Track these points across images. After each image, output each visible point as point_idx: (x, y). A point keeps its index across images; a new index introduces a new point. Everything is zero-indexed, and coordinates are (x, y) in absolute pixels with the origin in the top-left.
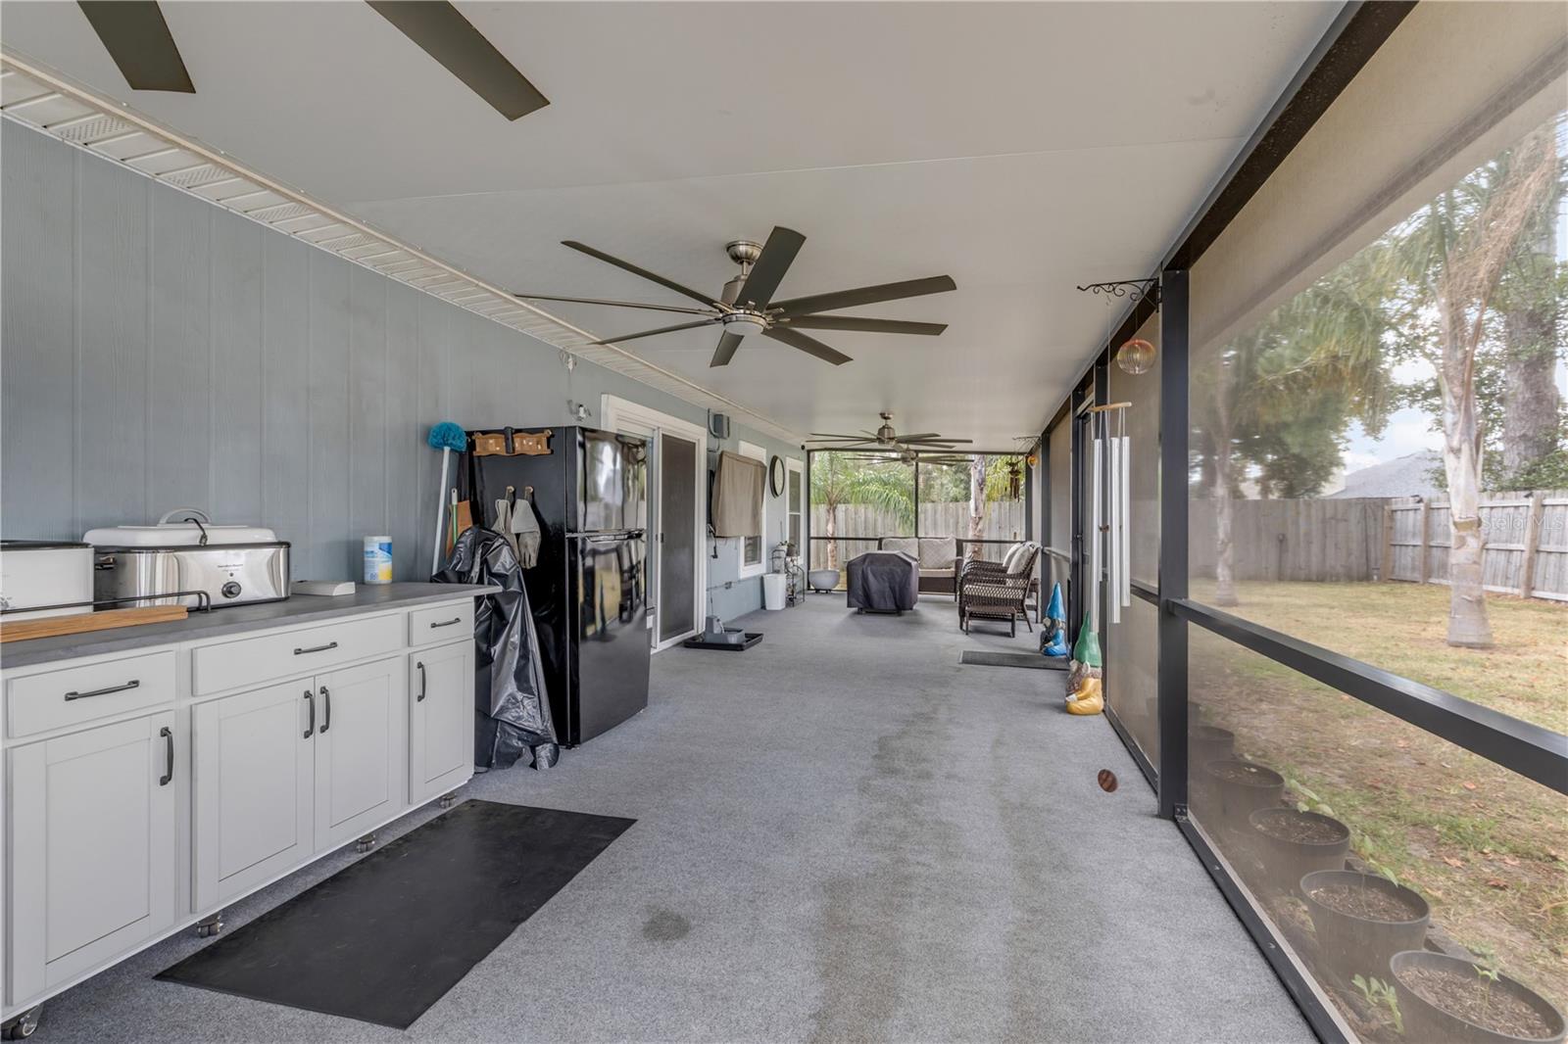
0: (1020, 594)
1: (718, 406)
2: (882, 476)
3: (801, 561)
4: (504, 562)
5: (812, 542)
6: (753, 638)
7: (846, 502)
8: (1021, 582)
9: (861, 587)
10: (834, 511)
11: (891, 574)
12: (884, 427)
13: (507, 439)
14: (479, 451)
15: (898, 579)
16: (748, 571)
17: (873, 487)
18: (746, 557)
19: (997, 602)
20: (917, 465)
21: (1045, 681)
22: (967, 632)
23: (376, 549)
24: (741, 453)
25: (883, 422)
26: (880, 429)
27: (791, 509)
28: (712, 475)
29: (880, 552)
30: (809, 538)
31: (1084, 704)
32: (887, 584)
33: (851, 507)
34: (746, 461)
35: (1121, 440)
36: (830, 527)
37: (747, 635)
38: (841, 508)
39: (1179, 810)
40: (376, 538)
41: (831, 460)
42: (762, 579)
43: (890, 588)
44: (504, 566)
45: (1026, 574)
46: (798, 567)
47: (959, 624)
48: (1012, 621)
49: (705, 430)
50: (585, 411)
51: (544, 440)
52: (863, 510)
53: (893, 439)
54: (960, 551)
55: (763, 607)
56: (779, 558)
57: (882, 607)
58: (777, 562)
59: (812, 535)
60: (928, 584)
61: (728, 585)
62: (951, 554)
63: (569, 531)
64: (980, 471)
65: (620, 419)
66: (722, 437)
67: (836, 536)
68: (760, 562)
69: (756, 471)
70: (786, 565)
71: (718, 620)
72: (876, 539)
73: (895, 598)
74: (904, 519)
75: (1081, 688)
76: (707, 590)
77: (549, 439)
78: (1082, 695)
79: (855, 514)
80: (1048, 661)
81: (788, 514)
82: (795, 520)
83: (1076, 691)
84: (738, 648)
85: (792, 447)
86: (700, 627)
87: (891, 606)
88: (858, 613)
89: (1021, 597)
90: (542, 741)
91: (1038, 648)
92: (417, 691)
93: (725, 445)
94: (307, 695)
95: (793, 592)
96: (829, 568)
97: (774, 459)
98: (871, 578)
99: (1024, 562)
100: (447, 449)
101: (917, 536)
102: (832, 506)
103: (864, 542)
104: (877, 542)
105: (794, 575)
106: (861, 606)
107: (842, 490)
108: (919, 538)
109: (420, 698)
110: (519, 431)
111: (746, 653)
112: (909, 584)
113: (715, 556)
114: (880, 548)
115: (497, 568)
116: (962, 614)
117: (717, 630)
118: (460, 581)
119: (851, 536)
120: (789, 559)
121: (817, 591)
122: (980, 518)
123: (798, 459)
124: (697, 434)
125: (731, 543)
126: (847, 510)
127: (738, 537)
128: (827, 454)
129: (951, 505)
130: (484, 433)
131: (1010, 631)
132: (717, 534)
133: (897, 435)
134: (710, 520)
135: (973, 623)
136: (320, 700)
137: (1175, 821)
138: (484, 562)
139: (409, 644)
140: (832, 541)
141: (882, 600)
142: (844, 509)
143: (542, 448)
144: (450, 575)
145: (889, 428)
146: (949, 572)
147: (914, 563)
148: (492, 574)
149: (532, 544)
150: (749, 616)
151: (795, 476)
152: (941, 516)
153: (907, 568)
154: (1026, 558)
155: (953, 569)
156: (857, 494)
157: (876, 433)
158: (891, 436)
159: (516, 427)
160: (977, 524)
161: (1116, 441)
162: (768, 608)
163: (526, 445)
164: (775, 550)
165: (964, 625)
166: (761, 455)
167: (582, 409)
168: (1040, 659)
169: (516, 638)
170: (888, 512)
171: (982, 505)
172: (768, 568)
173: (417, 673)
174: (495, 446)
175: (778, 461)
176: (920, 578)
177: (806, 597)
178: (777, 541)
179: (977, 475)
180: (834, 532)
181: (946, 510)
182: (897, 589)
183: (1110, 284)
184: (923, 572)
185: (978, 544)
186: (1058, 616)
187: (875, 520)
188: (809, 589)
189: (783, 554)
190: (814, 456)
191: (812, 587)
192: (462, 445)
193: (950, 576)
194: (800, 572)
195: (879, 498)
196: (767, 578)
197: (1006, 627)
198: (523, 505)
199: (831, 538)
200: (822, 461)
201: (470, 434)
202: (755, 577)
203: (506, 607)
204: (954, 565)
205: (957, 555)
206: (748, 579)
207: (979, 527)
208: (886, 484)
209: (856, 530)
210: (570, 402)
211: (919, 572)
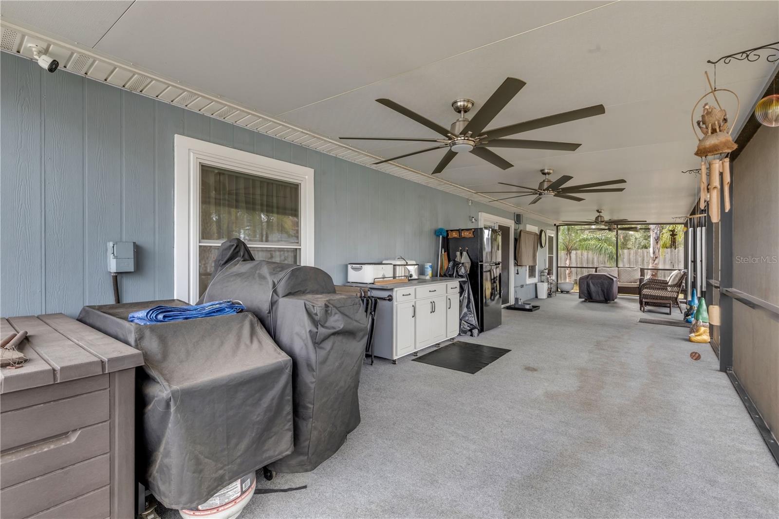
0: (675, 295)
1: (518, 211)
2: (598, 236)
3: (554, 277)
4: (462, 271)
5: (559, 268)
6: (536, 308)
7: (576, 249)
8: (676, 289)
9: (586, 289)
10: (570, 254)
11: (602, 284)
12: (598, 216)
13: (459, 233)
14: (450, 236)
15: (606, 286)
16: (530, 281)
17: (592, 242)
18: (529, 275)
19: (662, 298)
20: (617, 231)
21: (682, 331)
22: (644, 311)
23: (428, 267)
24: (527, 230)
25: (598, 214)
26: (596, 218)
27: (549, 254)
28: (516, 240)
29: (596, 273)
30: (558, 267)
31: (699, 338)
32: (600, 288)
33: (579, 252)
34: (530, 233)
35: (702, 228)
36: (568, 262)
37: (533, 306)
38: (574, 252)
39: (728, 369)
40: (428, 264)
41: (569, 230)
42: (536, 285)
43: (602, 290)
44: (462, 272)
45: (679, 285)
46: (553, 280)
47: (639, 308)
48: (670, 307)
49: (513, 222)
50: (475, 219)
51: (472, 233)
52: (586, 253)
53: (603, 222)
54: (642, 274)
55: (537, 297)
56: (544, 275)
57: (598, 299)
58: (543, 277)
59: (559, 266)
60: (622, 290)
61: (522, 286)
62: (638, 276)
63: (480, 262)
64: (656, 233)
65: (485, 220)
66: (520, 224)
67: (571, 266)
68: (535, 277)
69: (535, 237)
70: (548, 279)
71: (520, 299)
72: (594, 268)
73: (604, 295)
74: (611, 258)
75: (697, 331)
76: (514, 287)
77: (473, 232)
78: (697, 334)
79: (582, 255)
80: (687, 324)
81: (548, 255)
82: (551, 259)
83: (694, 332)
84: (530, 310)
85: (550, 225)
86: (512, 302)
87: (602, 298)
88: (585, 301)
89: (675, 296)
90: (475, 328)
91: (683, 319)
92: (448, 306)
93: (521, 227)
94: (431, 302)
95: (551, 291)
96: (569, 281)
97: (541, 231)
98: (591, 285)
99: (677, 279)
100: (441, 236)
101: (617, 266)
102: (569, 251)
103: (586, 269)
104: (594, 269)
105: (551, 283)
106: (586, 298)
107: (575, 244)
108: (618, 267)
109: (449, 308)
110: (463, 230)
111: (534, 312)
112: (612, 289)
113: (518, 274)
114: (596, 271)
115: (460, 273)
116: (641, 303)
117: (520, 303)
118: (450, 277)
119: (579, 266)
120: (548, 276)
121: (562, 292)
122: (656, 258)
123: (552, 230)
124: (510, 223)
125: (524, 268)
126: (576, 253)
127: (526, 266)
128: (566, 227)
129: (639, 250)
130: (451, 231)
131: (669, 312)
132: (518, 264)
133: (605, 220)
134: (515, 259)
135: (647, 308)
136: (433, 304)
137: (726, 372)
138: (457, 271)
139: (447, 293)
140: (569, 269)
141: (597, 296)
142: (575, 253)
143: (471, 235)
144: (448, 275)
145: (601, 217)
146: (636, 285)
147: (615, 279)
148: (458, 275)
149: (468, 266)
150: (532, 300)
151: (551, 239)
152: (633, 256)
153: (611, 281)
154: (679, 277)
155: (638, 283)
156: (583, 245)
157: (594, 219)
158: (602, 220)
159: (462, 228)
160: (654, 261)
161: (699, 229)
162: (539, 297)
163: (466, 234)
164: (542, 272)
165: (642, 308)
166: (535, 229)
167: (473, 219)
168: (683, 323)
169: (466, 295)
170: (601, 254)
171: (657, 251)
172: (539, 281)
173: (448, 301)
174: (455, 235)
175: (543, 232)
176: (619, 287)
177: (557, 294)
178: (543, 268)
179: (654, 235)
180: (570, 264)
181: (636, 253)
182: (605, 291)
183: (697, 170)
184: (620, 284)
185: (655, 271)
186: (694, 304)
187: (593, 258)
188: (557, 291)
189: (546, 274)
190: (560, 229)
191: (559, 290)
192: (445, 235)
193: (636, 286)
194: (554, 283)
195: (596, 247)
196: (539, 285)
197: (667, 310)
198: (465, 253)
199: (568, 267)
200: (564, 230)
201: (447, 231)
202: (533, 284)
203: (463, 286)
204: (639, 281)
205: (641, 276)
206: (529, 284)
207: (656, 262)
208: (599, 240)
209: (582, 263)
210: (470, 217)
211: (617, 284)
